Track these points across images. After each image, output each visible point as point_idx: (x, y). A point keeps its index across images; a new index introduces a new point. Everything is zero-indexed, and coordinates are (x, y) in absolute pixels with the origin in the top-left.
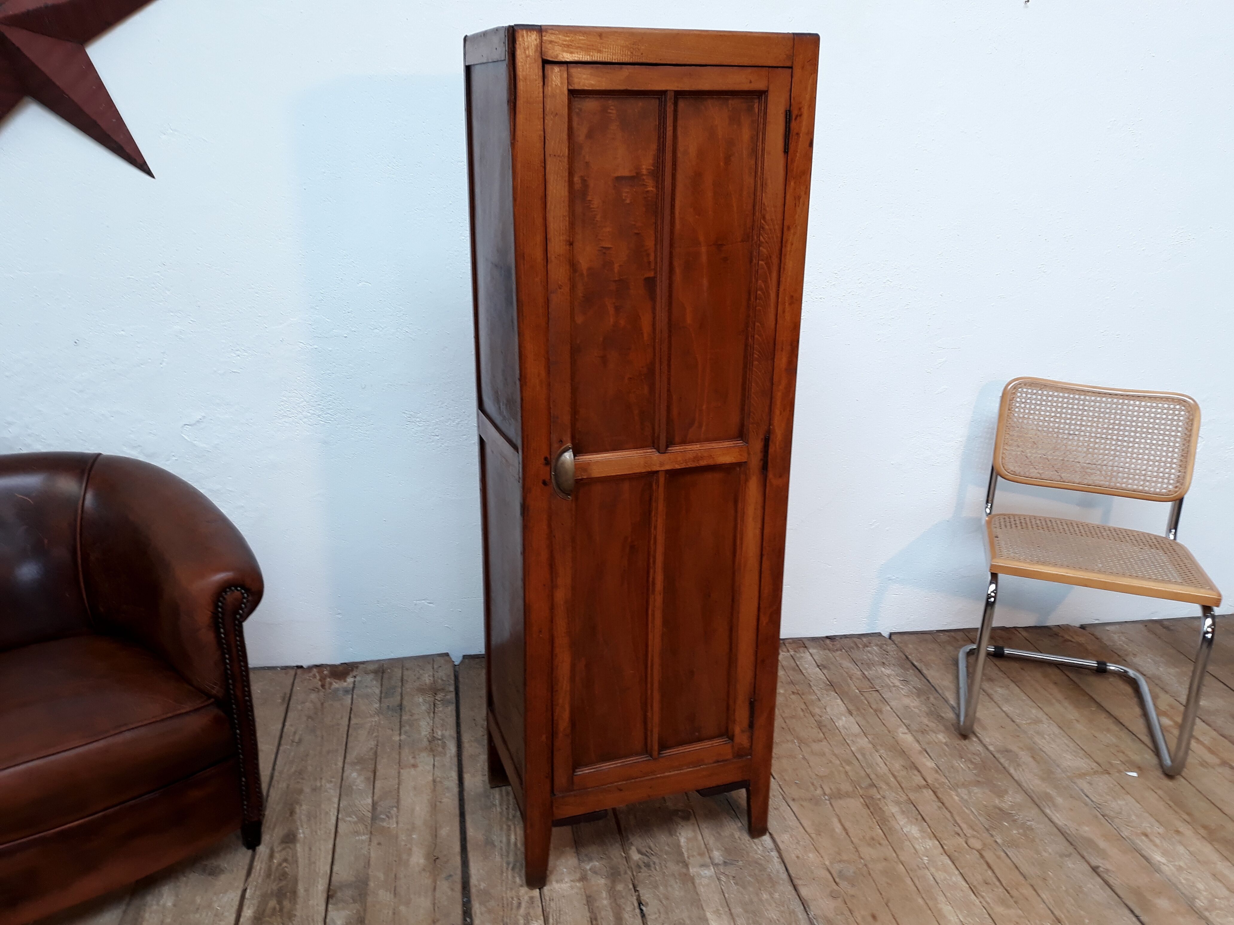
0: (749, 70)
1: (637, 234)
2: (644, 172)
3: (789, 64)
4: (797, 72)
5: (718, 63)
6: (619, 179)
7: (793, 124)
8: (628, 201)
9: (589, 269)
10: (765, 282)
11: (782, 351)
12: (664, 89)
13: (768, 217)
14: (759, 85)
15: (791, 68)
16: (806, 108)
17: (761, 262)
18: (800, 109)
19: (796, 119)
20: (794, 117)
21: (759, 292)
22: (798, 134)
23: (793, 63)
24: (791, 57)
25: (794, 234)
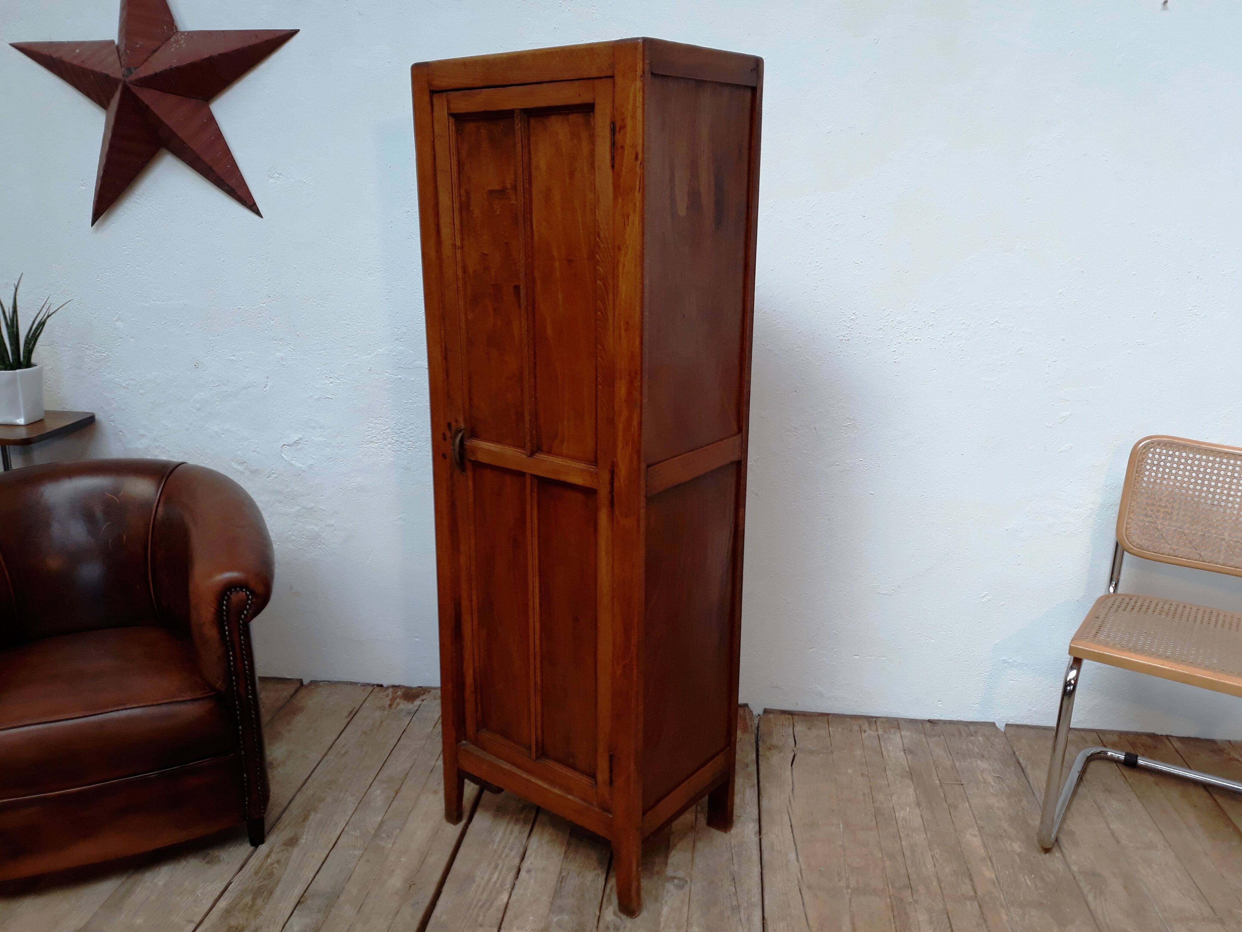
0: (577, 83)
1: (506, 243)
2: (508, 186)
3: (610, 74)
4: (619, 80)
5: (551, 79)
6: (491, 192)
7: (618, 136)
8: (498, 213)
9: (474, 271)
10: (604, 303)
11: (621, 379)
12: (511, 108)
13: (602, 235)
14: (586, 98)
15: (612, 77)
16: (629, 118)
17: (598, 282)
18: (623, 120)
19: (620, 131)
20: (617, 129)
21: (599, 313)
22: (623, 147)
23: (613, 71)
24: (613, 66)
25: (626, 254)
